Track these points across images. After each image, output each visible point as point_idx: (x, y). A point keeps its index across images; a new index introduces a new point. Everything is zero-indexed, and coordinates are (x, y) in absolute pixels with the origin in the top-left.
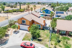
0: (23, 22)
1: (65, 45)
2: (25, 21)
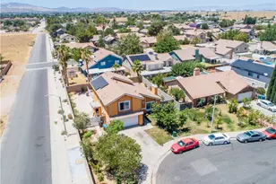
0: (122, 108)
1: (222, 119)
2: (127, 104)
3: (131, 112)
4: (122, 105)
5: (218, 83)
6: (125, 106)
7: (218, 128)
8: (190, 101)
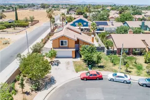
0: (62, 44)
1: (135, 66)
2: (66, 42)
3: (68, 48)
4: (62, 42)
5: (143, 41)
6: (64, 43)
7: (127, 71)
8: (115, 49)
